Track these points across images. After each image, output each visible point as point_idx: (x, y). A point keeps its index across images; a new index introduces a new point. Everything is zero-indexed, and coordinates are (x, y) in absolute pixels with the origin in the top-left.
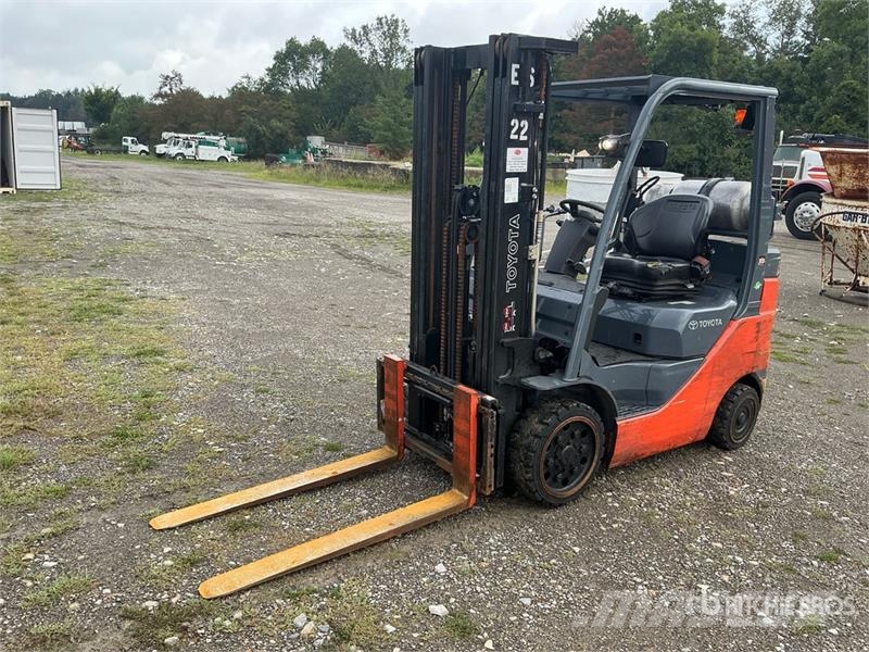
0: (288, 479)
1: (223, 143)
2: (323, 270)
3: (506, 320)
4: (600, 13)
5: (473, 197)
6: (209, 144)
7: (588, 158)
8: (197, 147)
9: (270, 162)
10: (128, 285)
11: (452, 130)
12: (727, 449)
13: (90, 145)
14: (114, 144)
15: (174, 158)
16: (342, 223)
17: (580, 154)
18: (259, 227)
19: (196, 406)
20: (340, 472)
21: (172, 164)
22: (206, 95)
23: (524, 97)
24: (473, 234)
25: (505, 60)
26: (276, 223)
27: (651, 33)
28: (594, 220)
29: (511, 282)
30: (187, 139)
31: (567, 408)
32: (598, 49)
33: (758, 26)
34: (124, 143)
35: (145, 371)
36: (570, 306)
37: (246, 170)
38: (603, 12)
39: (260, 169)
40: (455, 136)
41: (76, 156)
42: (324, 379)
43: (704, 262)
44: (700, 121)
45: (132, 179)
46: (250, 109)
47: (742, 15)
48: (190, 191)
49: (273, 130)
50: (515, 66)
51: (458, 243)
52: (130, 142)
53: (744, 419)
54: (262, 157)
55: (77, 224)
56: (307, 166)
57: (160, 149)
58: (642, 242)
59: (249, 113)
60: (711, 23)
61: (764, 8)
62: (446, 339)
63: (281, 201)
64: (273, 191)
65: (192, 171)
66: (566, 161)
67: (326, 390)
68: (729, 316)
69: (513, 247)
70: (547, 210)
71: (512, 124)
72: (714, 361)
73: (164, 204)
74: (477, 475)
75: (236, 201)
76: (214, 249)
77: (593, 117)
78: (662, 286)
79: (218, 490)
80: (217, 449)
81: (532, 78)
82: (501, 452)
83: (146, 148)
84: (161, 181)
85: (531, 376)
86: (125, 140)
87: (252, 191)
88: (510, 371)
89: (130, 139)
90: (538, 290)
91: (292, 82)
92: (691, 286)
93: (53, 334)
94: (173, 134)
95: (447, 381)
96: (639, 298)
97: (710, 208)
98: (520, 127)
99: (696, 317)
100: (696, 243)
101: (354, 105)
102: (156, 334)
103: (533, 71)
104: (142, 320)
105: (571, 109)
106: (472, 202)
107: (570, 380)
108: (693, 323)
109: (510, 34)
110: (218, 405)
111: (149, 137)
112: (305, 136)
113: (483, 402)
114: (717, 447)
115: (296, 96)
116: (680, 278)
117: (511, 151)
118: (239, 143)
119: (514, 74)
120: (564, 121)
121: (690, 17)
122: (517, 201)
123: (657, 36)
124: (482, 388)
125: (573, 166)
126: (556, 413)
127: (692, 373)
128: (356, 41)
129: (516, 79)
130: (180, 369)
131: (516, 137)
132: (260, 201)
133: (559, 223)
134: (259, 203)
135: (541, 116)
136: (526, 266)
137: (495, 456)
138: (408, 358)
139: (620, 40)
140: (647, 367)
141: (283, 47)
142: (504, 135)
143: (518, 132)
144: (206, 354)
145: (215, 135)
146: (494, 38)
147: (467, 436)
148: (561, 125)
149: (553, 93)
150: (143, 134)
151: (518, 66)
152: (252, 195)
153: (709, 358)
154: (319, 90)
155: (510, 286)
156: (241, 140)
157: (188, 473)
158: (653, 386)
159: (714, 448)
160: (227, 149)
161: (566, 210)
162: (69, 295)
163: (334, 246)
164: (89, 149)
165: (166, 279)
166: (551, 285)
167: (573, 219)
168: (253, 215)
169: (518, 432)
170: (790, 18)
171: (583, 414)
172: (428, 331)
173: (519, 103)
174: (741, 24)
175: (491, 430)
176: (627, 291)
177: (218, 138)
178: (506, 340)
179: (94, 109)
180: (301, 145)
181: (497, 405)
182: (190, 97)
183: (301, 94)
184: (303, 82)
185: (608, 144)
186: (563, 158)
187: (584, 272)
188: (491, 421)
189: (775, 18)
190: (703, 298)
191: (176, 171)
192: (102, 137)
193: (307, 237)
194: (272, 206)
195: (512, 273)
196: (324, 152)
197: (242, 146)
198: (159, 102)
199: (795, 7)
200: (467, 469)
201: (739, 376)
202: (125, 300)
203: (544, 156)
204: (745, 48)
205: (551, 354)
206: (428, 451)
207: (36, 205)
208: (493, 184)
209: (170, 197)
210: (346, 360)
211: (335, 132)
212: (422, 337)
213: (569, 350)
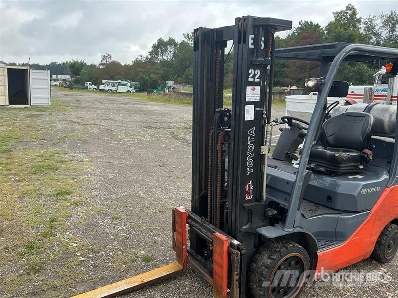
0: (114, 284)
1: (129, 85)
2: (163, 145)
3: (247, 192)
4: (300, 24)
5: (227, 116)
6: (123, 85)
7: (296, 90)
8: (117, 87)
9: (150, 92)
10: (66, 154)
11: (215, 77)
12: (382, 263)
13: (71, 86)
14: (82, 85)
15: (108, 91)
16: (177, 121)
17: (292, 88)
18: (138, 123)
19: (77, 228)
20: (146, 280)
21: (106, 94)
22: (123, 64)
23: (257, 55)
24: (227, 138)
25: (245, 33)
26: (146, 122)
27: (326, 32)
28: (302, 128)
29: (250, 169)
30: (113, 83)
31: (286, 248)
32: (301, 40)
33: (377, 28)
34: (86, 85)
35: (57, 204)
36: (288, 182)
37: (139, 96)
38: (302, 23)
39: (145, 96)
40: (217, 80)
41: (65, 91)
42: (151, 211)
43: (369, 152)
44: (350, 72)
45: (86, 101)
46: (141, 70)
47: (369, 23)
48: (111, 106)
49: (151, 79)
50: (251, 36)
51: (218, 143)
52: (88, 84)
53: (392, 244)
54: (146, 91)
55: (53, 123)
56: (165, 95)
57: (102, 87)
58: (330, 139)
59: (141, 71)
60: (354, 26)
61: (379, 20)
62: (211, 200)
63: (151, 111)
64: (149, 106)
65: (115, 97)
66: (286, 91)
67: (151, 218)
68: (384, 185)
69: (251, 147)
70: (274, 121)
71: (250, 72)
72: (376, 212)
73: (97, 112)
74: (229, 290)
75: (130, 111)
76: (114, 135)
77: (299, 70)
78: (344, 167)
79: (73, 290)
80: (81, 259)
81: (262, 44)
82: (244, 278)
83: (95, 87)
84: (99, 102)
85: (263, 226)
86: (87, 84)
87: (139, 106)
88: (249, 224)
89: (88, 83)
90: (267, 170)
91: (160, 57)
92: (361, 167)
93: (19, 181)
94: (107, 81)
95: (211, 227)
96: (330, 174)
97: (372, 120)
98: (255, 74)
99: (365, 186)
100: (364, 141)
101: (188, 67)
102: (70, 181)
103: (263, 39)
104: (67, 173)
105: (288, 67)
106: (226, 119)
107: (288, 231)
108: (364, 190)
109: (248, 16)
110: (90, 228)
111: (97, 82)
112: (165, 81)
113: (232, 245)
114: (376, 261)
115: (162, 64)
116: (355, 162)
117: (249, 89)
118: (136, 85)
119: (251, 41)
120: (284, 72)
121: (345, 24)
122: (253, 119)
123: (329, 33)
124: (232, 234)
125: (289, 94)
126: (279, 252)
127: (363, 220)
128: (189, 39)
129: (252, 44)
130: (76, 204)
131: (252, 80)
132: (141, 111)
133: (281, 130)
134: (141, 112)
135: (269, 67)
136: (259, 159)
137: (240, 280)
138: (190, 209)
139: (311, 35)
140: (335, 218)
141: (156, 42)
142: (244, 79)
143: (254, 77)
144: (93, 194)
145: (126, 81)
146: (238, 20)
147: (222, 266)
148: (283, 75)
149: (276, 55)
150: (94, 81)
151: (253, 36)
152: (139, 108)
153: (373, 210)
154: (172, 60)
155: (249, 171)
156: (137, 83)
157: (59, 276)
158: (339, 229)
159: (374, 262)
160: (131, 87)
161: (284, 122)
162: (36, 159)
163: (172, 133)
164: (71, 87)
165: (86, 150)
166: (275, 167)
167: (289, 128)
168: (137, 117)
169: (255, 262)
170: (392, 24)
171: (296, 251)
172: (202, 193)
173: (254, 59)
174: (369, 27)
175: (236, 265)
176: (322, 169)
177: (127, 82)
178: (247, 205)
179: (73, 70)
180: (163, 85)
181: (241, 247)
182: (116, 65)
183: (164, 63)
184: (165, 58)
185: (311, 84)
186: (284, 90)
187: (296, 159)
188: (236, 259)
189: (385, 24)
190: (368, 173)
191: (107, 97)
192: (77, 82)
193: (159, 128)
194: (146, 113)
195: (250, 163)
196: (173, 89)
197: (138, 86)
198: (102, 67)
199: (395, 19)
200: (222, 287)
201: (390, 220)
202: (62, 162)
203: (270, 90)
204: (371, 38)
205: (276, 211)
206: (200, 269)
207: (37, 113)
208: (238, 109)
209: (101, 109)
210: (166, 198)
211: (179, 79)
212: (198, 197)
213: (287, 210)
